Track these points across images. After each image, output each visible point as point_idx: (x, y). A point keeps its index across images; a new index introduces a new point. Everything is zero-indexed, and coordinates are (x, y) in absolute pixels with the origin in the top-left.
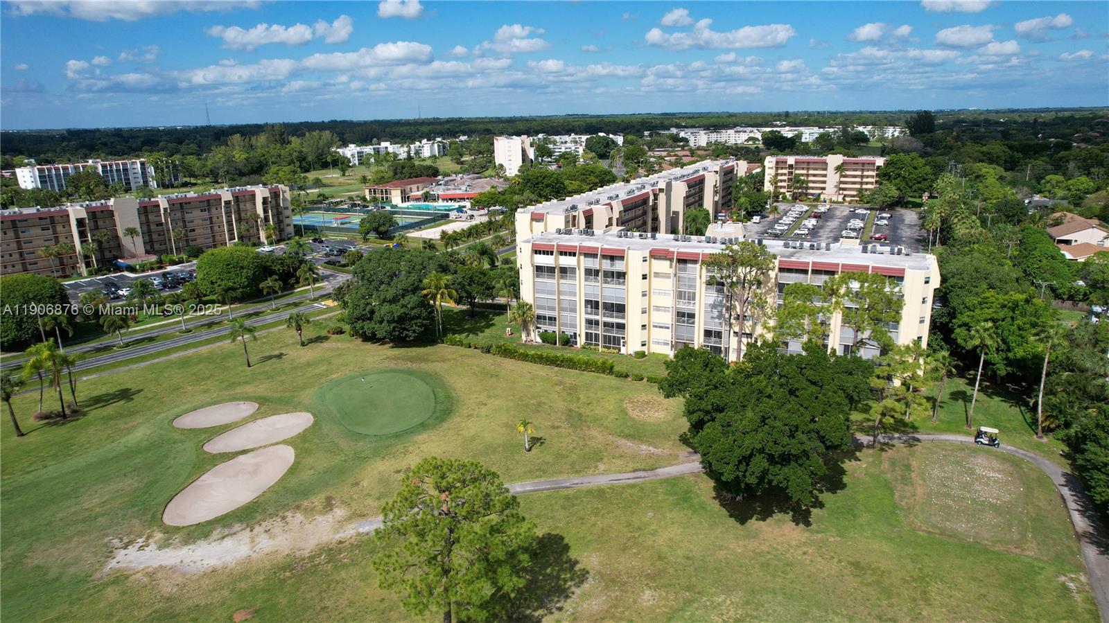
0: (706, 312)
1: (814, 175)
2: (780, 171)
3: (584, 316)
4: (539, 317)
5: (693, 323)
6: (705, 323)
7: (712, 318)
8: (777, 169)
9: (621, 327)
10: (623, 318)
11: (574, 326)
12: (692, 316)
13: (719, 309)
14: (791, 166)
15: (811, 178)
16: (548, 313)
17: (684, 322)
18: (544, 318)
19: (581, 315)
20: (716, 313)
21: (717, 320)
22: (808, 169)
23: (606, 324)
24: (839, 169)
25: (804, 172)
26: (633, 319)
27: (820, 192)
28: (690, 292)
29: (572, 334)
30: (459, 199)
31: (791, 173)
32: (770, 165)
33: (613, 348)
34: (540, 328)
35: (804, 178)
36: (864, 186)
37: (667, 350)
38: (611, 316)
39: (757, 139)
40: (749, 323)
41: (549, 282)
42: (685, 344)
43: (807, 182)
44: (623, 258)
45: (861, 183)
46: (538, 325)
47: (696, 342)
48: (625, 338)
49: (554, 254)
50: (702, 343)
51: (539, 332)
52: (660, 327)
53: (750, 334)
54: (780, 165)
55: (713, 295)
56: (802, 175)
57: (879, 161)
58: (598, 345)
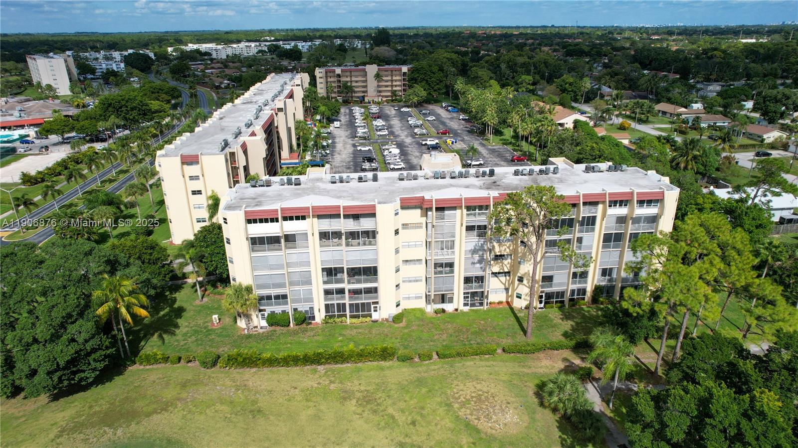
0: (466, 259)
1: (357, 82)
2: (329, 80)
3: (323, 287)
4: (261, 298)
5: (452, 272)
6: (466, 270)
7: (473, 263)
8: (326, 77)
9: (375, 290)
10: (376, 281)
11: (311, 300)
12: (451, 265)
13: (481, 253)
14: (339, 76)
15: (354, 84)
16: (273, 292)
17: (441, 272)
18: (269, 298)
19: (318, 284)
20: (477, 257)
21: (478, 265)
22: (351, 77)
23: (355, 292)
24: (378, 76)
25: (349, 79)
26: (385, 282)
27: (363, 94)
28: (448, 241)
29: (308, 309)
30: (15, 126)
31: (340, 81)
32: (321, 75)
33: (363, 316)
34: (264, 310)
35: (349, 84)
36: (394, 88)
37: (421, 304)
38: (359, 282)
39: (265, 51)
40: (507, 262)
41: (271, 255)
42: (443, 295)
43: (351, 87)
44: (373, 215)
45: (392, 86)
46: (261, 308)
47: (456, 291)
48: (377, 303)
49: (277, 221)
50: (462, 291)
51: (263, 315)
52: (410, 281)
53: (509, 272)
54: (329, 74)
55: (474, 240)
56: (347, 82)
57: (405, 69)
58: (345, 316)
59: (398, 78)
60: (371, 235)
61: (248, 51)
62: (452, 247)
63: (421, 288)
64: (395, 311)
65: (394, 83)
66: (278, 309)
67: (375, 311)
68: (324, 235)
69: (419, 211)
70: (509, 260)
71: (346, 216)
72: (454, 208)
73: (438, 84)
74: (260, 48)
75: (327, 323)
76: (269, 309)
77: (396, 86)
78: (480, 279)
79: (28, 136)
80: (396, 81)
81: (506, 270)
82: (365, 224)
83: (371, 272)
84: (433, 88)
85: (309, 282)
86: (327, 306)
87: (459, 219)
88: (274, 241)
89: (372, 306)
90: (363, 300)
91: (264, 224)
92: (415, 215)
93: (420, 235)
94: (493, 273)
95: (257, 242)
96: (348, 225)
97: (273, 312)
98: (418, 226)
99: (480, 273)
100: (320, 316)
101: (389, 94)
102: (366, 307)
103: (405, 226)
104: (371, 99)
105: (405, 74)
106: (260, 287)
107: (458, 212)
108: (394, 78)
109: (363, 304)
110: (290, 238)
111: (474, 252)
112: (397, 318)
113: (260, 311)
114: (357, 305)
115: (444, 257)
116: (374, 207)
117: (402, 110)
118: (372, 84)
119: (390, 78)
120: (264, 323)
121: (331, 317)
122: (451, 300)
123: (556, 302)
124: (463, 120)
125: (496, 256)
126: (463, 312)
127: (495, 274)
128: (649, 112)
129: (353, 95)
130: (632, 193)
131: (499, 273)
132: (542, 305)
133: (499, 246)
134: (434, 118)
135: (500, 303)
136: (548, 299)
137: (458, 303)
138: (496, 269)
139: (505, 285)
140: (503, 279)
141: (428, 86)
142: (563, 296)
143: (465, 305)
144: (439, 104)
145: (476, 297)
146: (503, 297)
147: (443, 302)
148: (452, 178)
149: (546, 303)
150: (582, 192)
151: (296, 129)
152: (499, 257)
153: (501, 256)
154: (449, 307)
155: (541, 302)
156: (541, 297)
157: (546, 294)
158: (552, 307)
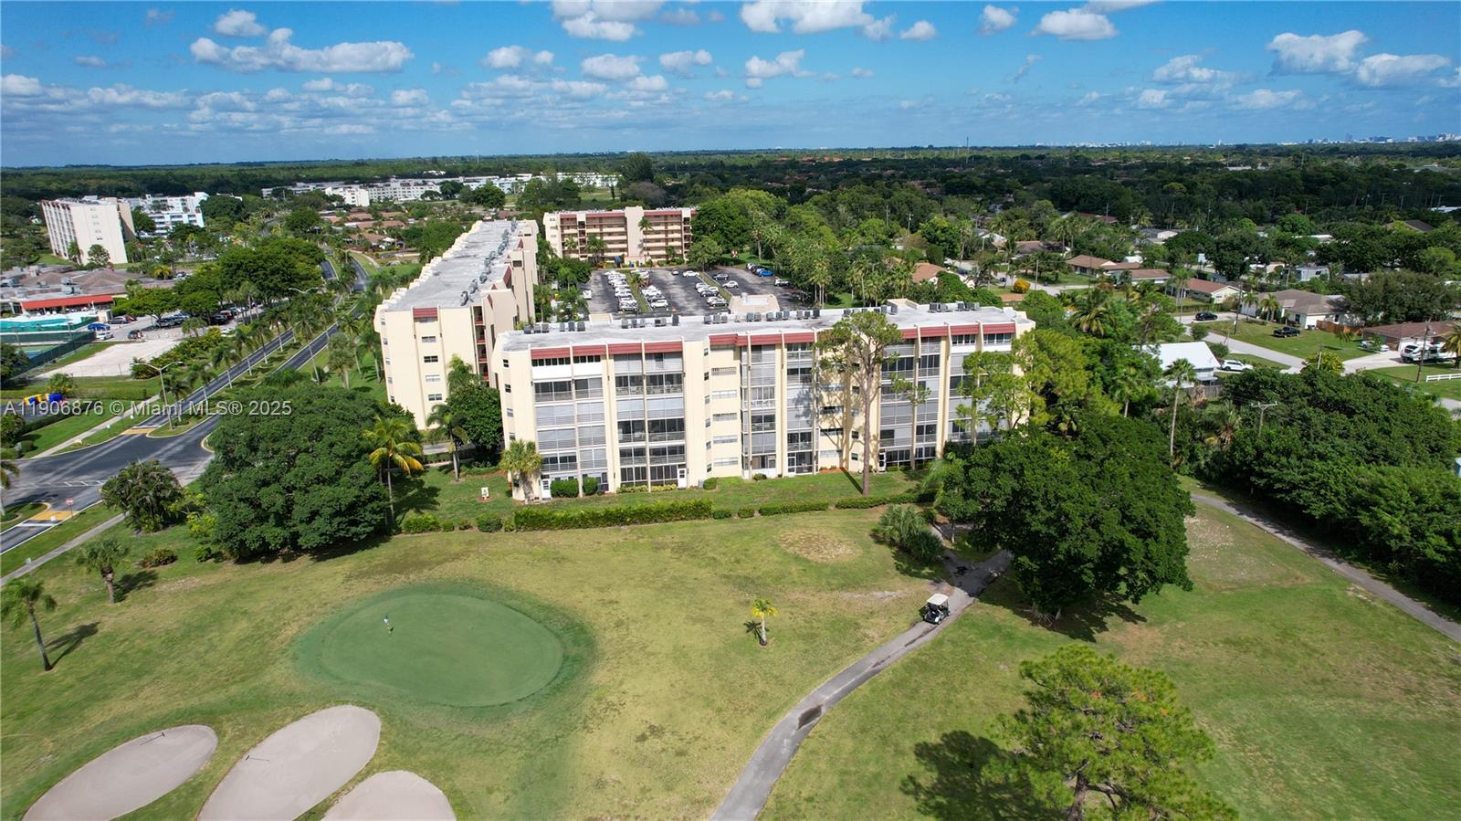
0: (789, 410)
1: (610, 234)
2: (566, 231)
3: (618, 446)
4: (545, 461)
5: (773, 427)
6: (789, 425)
7: (798, 416)
8: (562, 228)
9: (681, 450)
10: (682, 437)
11: (604, 463)
12: (771, 419)
13: (806, 403)
14: (582, 224)
15: (606, 238)
16: (558, 452)
17: (759, 428)
18: (554, 460)
19: (614, 443)
20: (801, 409)
21: (803, 419)
22: (601, 226)
23: (655, 452)
24: (644, 223)
25: (597, 230)
26: (694, 438)
27: (621, 254)
28: (767, 388)
29: (600, 475)
30: (68, 307)
31: (583, 233)
32: (554, 224)
33: (667, 483)
34: (548, 477)
35: (598, 238)
36: (670, 244)
37: (736, 471)
38: (662, 439)
39: (437, 194)
40: (839, 415)
41: (556, 404)
42: (763, 457)
43: (602, 243)
44: (679, 354)
45: (667, 240)
46: (545, 473)
47: (778, 452)
48: (684, 466)
49: (568, 362)
50: (786, 452)
51: (546, 483)
52: (723, 442)
53: (841, 429)
54: (566, 223)
55: (797, 388)
56: (595, 234)
57: (686, 212)
58: (646, 483)
59: (677, 227)
60: (676, 380)
61: (407, 194)
62: (772, 395)
63: (735, 450)
64: (705, 476)
65: (670, 236)
66: (564, 475)
67: (682, 476)
68: (622, 382)
69: (731, 353)
70: (841, 414)
71: (649, 356)
72: (772, 347)
73: (739, 235)
74: (427, 188)
75: (624, 492)
76: (553, 475)
77: (673, 240)
78: (807, 437)
79: (96, 319)
80: (673, 232)
81: (838, 427)
82: (670, 366)
83: (677, 426)
84: (732, 241)
85: (603, 441)
86: (623, 471)
87: (778, 360)
88: (561, 388)
89: (678, 470)
90: (668, 462)
91: (552, 367)
92: (726, 358)
93: (733, 382)
94: (822, 430)
95: (543, 389)
96: (651, 367)
97: (558, 479)
98: (731, 371)
99: (806, 429)
100: (614, 484)
101: (664, 252)
102: (670, 472)
103: (716, 371)
104: (634, 261)
105: (686, 220)
106: (543, 446)
107: (778, 351)
108: (670, 228)
109: (667, 467)
110: (582, 384)
111: (798, 401)
112: (710, 484)
113: (543, 477)
114: (660, 468)
115: (763, 409)
116: (680, 344)
117: (685, 274)
118: (635, 234)
119: (662, 228)
120: (547, 494)
121: (628, 485)
122: (773, 464)
123: (901, 464)
124: (780, 285)
125: (826, 408)
126: (787, 478)
127: (825, 432)
128: (1057, 267)
129: (605, 254)
130: (978, 327)
131: (830, 430)
132: (883, 468)
133: (828, 395)
134: (736, 284)
135: (833, 468)
136: (890, 459)
137: (781, 467)
138: (826, 426)
139: (837, 445)
140: (834, 438)
141: (724, 239)
142: (908, 457)
143: (790, 470)
144: (744, 266)
145: (802, 460)
146: (834, 461)
147: (763, 466)
148: (769, 320)
149: (888, 465)
150: (920, 325)
151: (535, 294)
152: (828, 410)
153: (830, 408)
154: (771, 473)
155: (881, 465)
156: (881, 457)
157: (888, 453)
158: (896, 470)
